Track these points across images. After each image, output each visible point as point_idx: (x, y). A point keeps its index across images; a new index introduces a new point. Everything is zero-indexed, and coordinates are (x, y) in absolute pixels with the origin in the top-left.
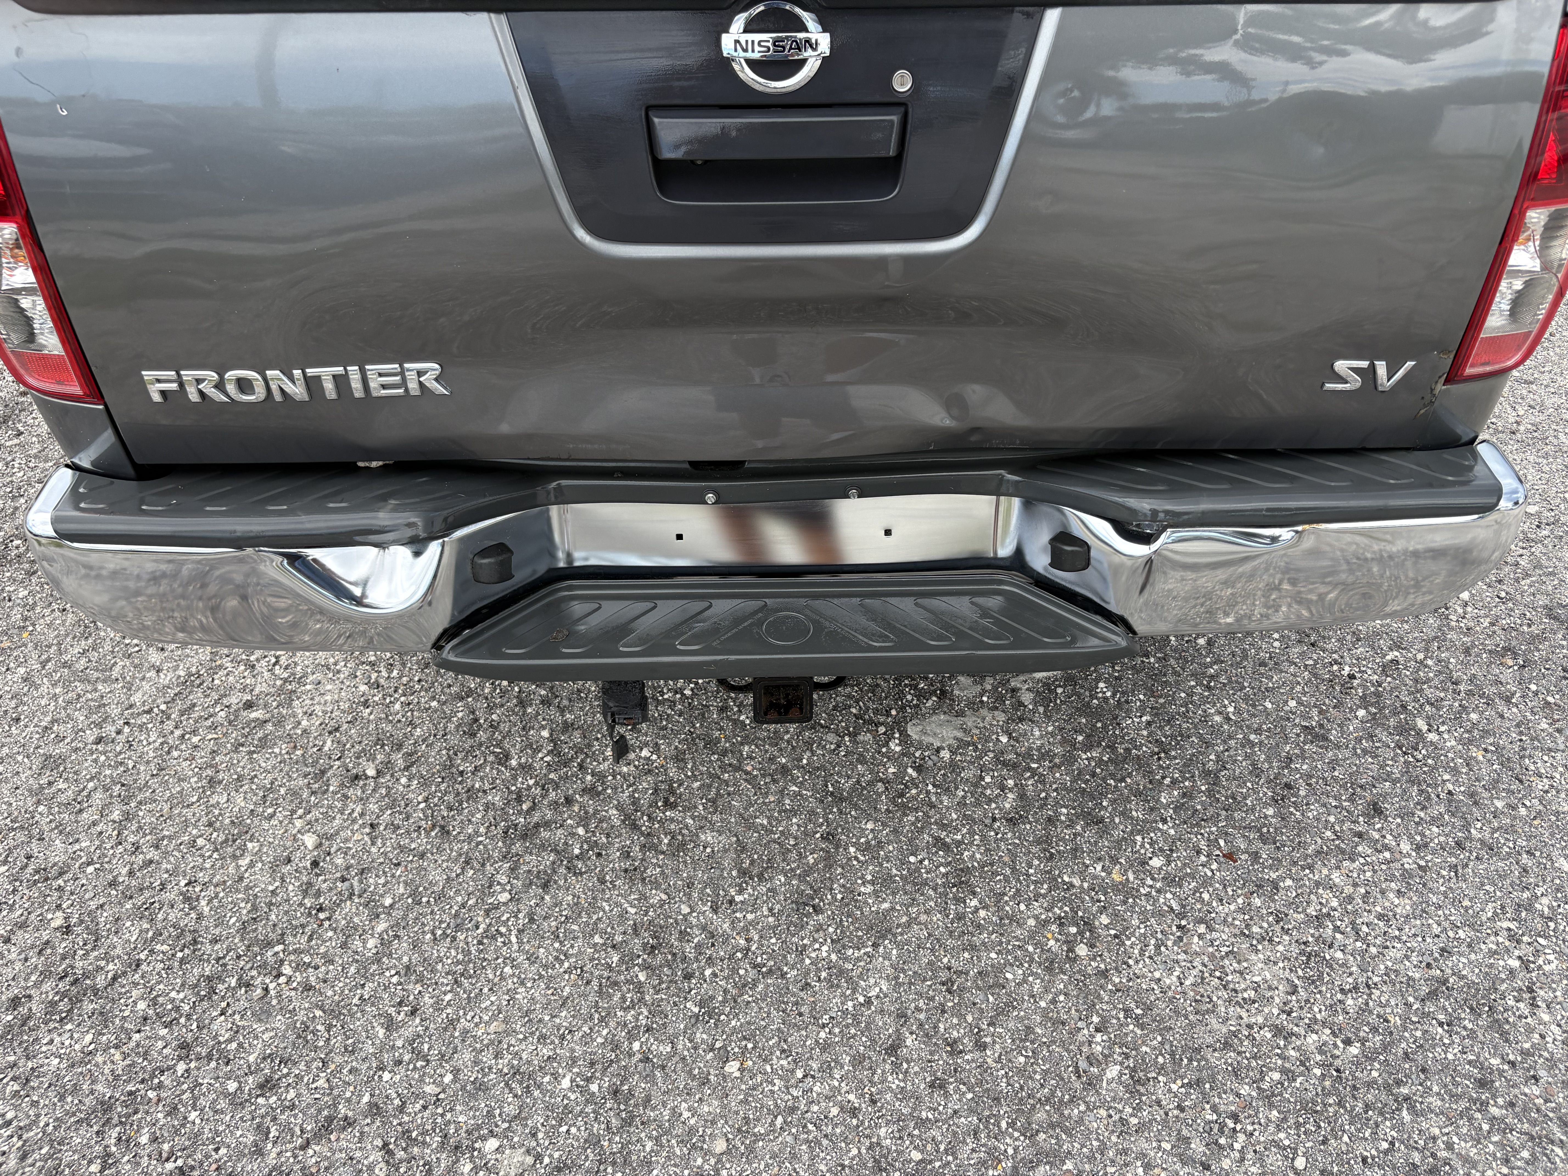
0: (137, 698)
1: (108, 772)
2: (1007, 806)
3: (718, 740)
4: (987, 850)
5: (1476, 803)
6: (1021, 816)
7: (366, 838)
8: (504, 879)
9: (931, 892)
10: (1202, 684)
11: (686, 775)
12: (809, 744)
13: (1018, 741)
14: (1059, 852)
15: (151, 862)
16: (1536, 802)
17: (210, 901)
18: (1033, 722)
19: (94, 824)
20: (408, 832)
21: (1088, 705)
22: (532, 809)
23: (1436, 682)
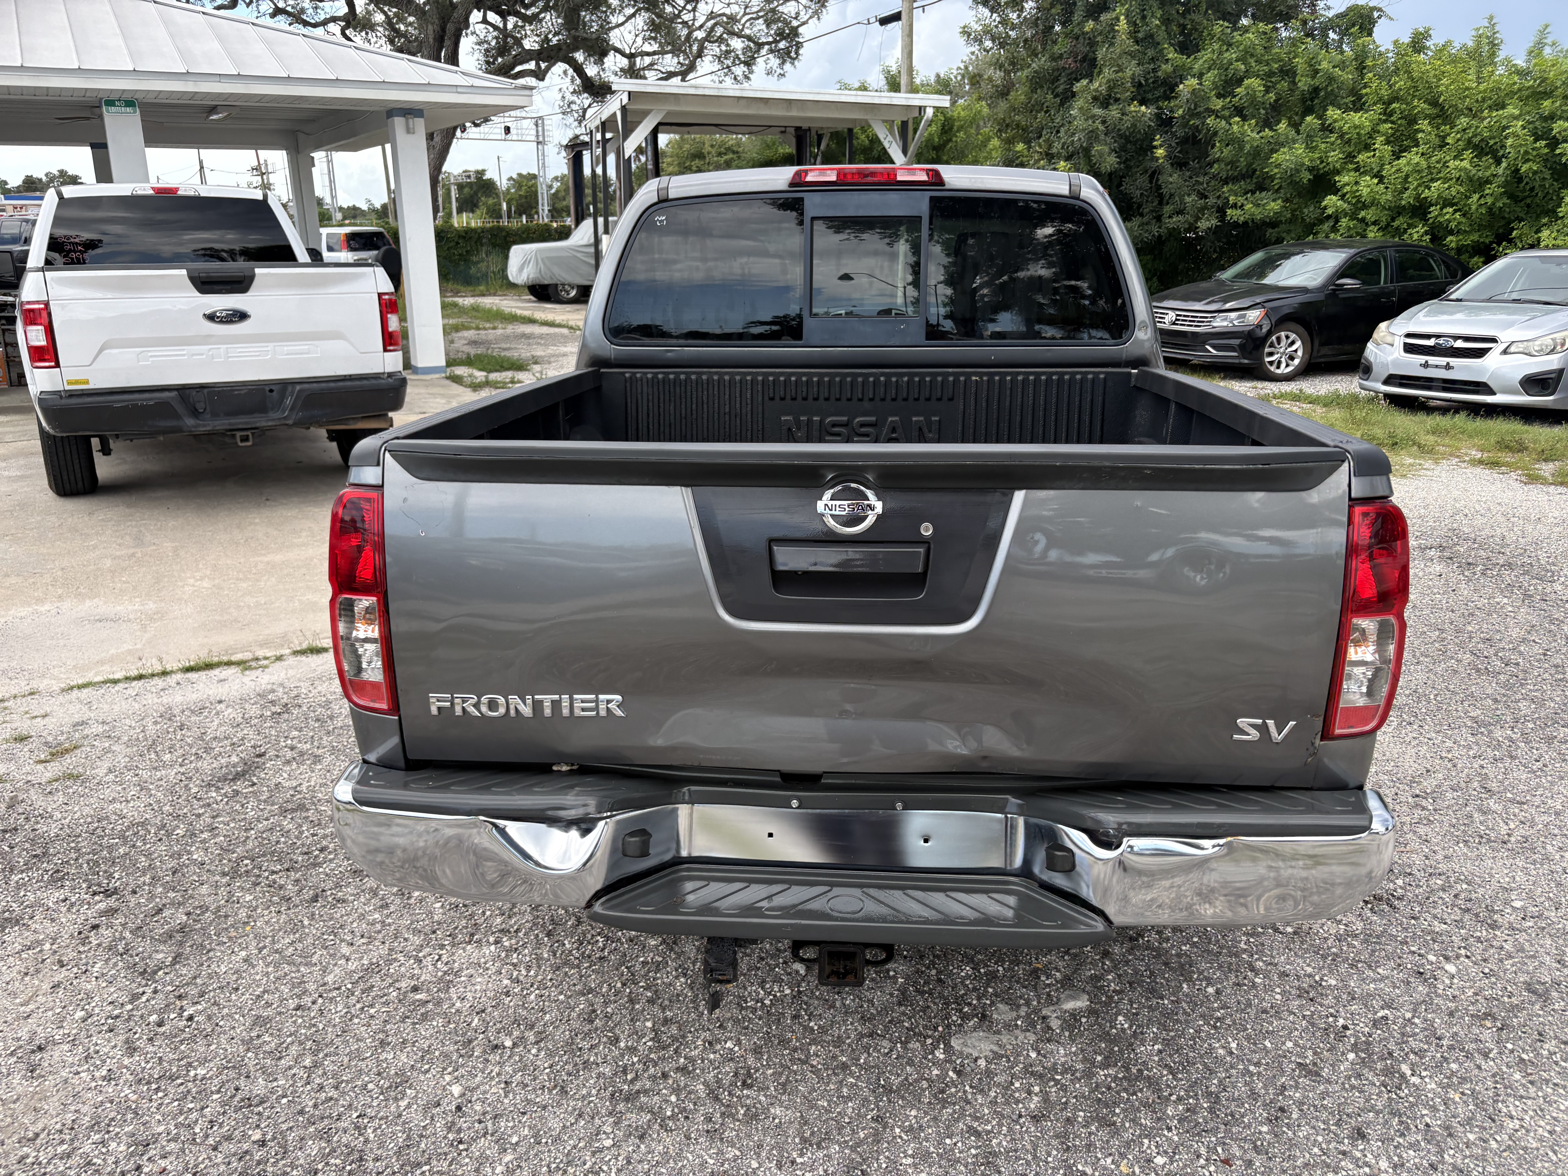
0: (330, 979)
1: (303, 1031)
2: (1032, 1106)
3: (791, 1040)
4: (1012, 1139)
5: (1450, 1135)
6: (1044, 1115)
7: (501, 1092)
8: (609, 1130)
9: (962, 1168)
10: (1209, 1024)
11: (762, 1065)
12: (866, 1049)
13: (1045, 1057)
14: (1075, 1146)
15: (331, 1099)
16: (1506, 1137)
17: (375, 1130)
18: (1059, 1043)
19: (290, 1068)
20: (535, 1090)
21: (1108, 1034)
22: (636, 1078)
23: (1421, 1036)
